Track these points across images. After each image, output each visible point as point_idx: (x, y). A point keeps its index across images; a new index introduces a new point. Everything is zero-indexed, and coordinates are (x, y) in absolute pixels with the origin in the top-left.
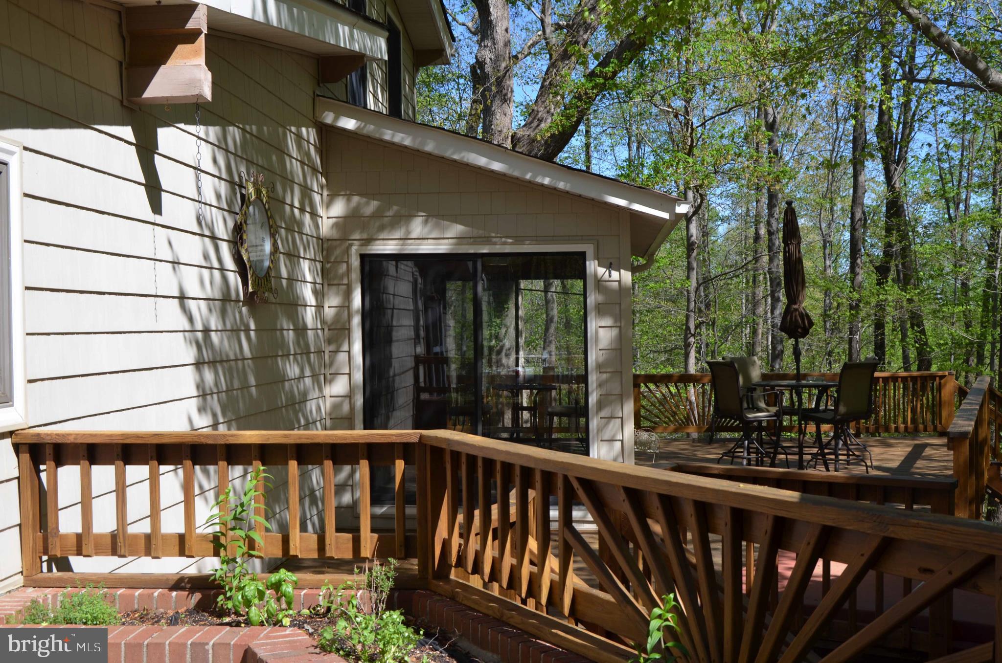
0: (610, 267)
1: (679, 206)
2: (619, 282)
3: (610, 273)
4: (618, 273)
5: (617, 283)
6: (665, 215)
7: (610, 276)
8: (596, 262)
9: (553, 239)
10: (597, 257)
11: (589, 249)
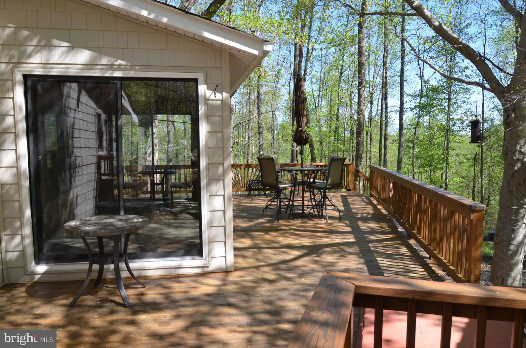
0: (215, 90)
1: (266, 46)
2: (222, 100)
3: (215, 94)
4: (221, 95)
5: (220, 102)
6: (256, 52)
7: (215, 97)
8: (206, 86)
9: (175, 68)
10: (206, 83)
11: (200, 77)
